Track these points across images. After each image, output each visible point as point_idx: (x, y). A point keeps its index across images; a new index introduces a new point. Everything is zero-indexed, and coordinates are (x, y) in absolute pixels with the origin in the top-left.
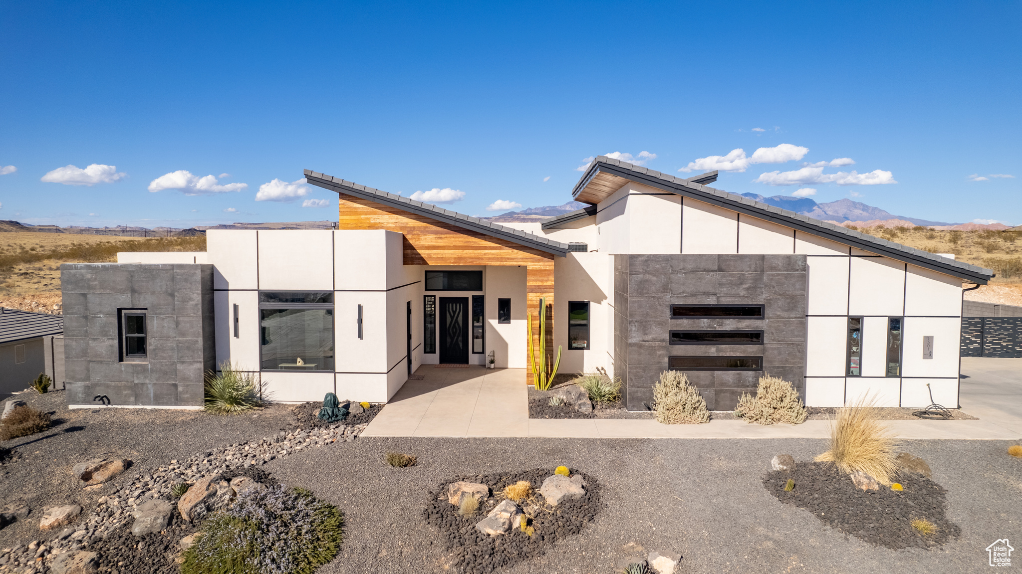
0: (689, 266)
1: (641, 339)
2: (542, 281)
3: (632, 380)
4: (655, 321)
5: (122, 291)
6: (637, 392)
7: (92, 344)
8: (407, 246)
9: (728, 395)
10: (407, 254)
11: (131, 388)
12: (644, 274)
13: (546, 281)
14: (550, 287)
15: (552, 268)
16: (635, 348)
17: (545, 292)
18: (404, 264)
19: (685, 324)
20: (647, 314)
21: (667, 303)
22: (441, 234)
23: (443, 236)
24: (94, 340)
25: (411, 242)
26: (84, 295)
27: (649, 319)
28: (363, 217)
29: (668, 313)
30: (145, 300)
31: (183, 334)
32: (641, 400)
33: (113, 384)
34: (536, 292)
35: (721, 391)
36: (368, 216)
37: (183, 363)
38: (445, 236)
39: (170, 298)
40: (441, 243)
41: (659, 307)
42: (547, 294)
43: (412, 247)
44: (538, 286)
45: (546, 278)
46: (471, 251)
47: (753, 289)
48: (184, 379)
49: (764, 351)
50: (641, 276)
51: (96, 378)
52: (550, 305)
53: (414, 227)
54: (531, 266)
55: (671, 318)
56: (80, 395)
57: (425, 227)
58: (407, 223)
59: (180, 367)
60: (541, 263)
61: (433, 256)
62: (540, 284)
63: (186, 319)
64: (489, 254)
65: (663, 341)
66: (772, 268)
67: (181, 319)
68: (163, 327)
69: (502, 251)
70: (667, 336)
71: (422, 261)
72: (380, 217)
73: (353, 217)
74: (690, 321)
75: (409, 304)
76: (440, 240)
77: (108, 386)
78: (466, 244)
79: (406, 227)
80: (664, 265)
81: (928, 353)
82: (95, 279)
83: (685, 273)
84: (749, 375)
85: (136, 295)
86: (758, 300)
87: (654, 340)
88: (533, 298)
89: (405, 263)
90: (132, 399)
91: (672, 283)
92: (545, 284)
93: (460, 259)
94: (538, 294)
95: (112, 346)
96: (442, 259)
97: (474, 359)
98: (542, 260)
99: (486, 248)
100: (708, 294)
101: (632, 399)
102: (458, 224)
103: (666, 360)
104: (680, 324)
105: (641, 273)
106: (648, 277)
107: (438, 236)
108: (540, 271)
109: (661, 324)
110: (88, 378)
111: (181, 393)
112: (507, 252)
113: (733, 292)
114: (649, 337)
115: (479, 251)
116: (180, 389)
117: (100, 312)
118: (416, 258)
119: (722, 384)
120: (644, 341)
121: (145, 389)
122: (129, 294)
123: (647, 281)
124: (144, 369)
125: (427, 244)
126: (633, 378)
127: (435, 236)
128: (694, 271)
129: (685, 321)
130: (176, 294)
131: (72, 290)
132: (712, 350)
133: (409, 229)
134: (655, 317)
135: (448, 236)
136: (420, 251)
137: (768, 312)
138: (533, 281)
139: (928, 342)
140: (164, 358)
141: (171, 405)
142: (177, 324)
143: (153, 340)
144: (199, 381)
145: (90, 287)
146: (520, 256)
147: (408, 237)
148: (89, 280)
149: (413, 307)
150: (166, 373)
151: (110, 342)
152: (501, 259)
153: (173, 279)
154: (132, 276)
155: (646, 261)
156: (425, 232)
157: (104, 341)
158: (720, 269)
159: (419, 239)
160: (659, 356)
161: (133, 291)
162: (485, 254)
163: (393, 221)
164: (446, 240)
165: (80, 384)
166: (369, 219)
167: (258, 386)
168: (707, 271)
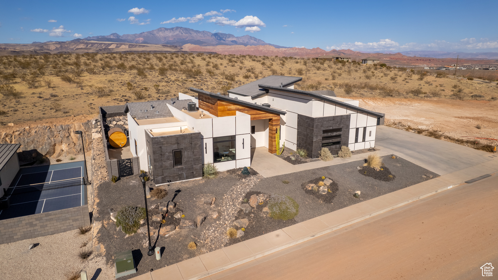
1: (316, 140)
5: (174, 144)
6: (315, 154)
7: (164, 163)
9: (333, 151)
11: (178, 176)
13: (278, 122)
15: (280, 118)
16: (315, 142)
17: (278, 126)
19: (326, 135)
21: (322, 130)
24: (165, 162)
26: (161, 147)
28: (225, 106)
29: (322, 132)
30: (182, 146)
31: (195, 156)
33: (172, 175)
35: (332, 151)
37: (195, 165)
39: (191, 144)
41: (320, 131)
47: (340, 124)
48: (196, 170)
49: (341, 139)
50: (316, 123)
51: (165, 174)
55: (323, 134)
56: (160, 181)
59: (194, 166)
62: (276, 123)
63: (196, 151)
64: (263, 116)
65: (321, 140)
66: (344, 118)
67: (194, 151)
68: (189, 154)
70: (322, 138)
72: (231, 106)
73: (222, 107)
77: (170, 176)
80: (322, 120)
81: (370, 135)
82: (165, 141)
83: (326, 122)
84: (338, 146)
85: (179, 145)
86: (341, 127)
87: (319, 140)
88: (274, 128)
90: (179, 179)
91: (323, 124)
94: (276, 127)
95: (171, 163)
99: (261, 114)
100: (330, 126)
101: (313, 156)
103: (322, 144)
106: (318, 123)
110: (163, 175)
111: (195, 174)
112: (267, 115)
113: (336, 125)
114: (318, 139)
116: (194, 173)
117: (166, 152)
119: (333, 149)
121: (183, 175)
122: (176, 145)
123: (318, 125)
124: (182, 169)
126: (314, 150)
128: (328, 121)
130: (192, 143)
131: (156, 146)
132: (331, 141)
134: (319, 134)
137: (343, 130)
138: (274, 123)
139: (370, 132)
140: (189, 164)
141: (192, 178)
142: (193, 152)
143: (185, 159)
144: (201, 170)
145: (163, 144)
146: (271, 116)
148: (162, 142)
150: (190, 169)
151: (170, 162)
152: (266, 117)
153: (191, 138)
154: (177, 139)
155: (318, 119)
157: (168, 162)
158: (333, 120)
160: (320, 144)
161: (178, 143)
162: (261, 116)
163: (235, 107)
164: (250, 112)
165: (160, 177)
166: (227, 107)
167: (214, 168)
168: (331, 120)
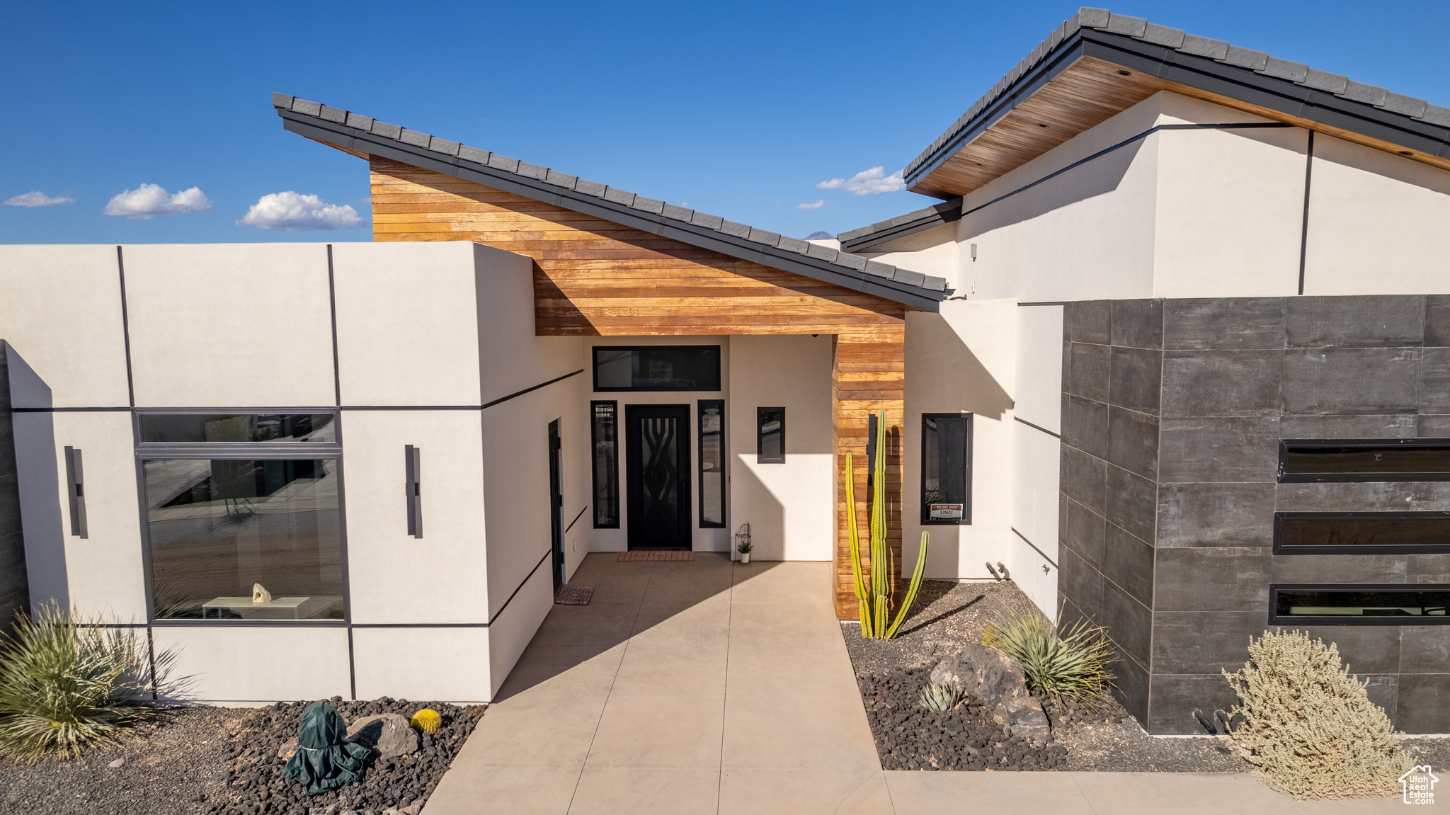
0: (1341, 332)
1: (1193, 538)
2: (876, 371)
3: (1163, 650)
4: (1234, 488)
6: (1177, 683)
8: (543, 289)
9: (1434, 690)
10: (545, 309)
12: (1207, 355)
13: (886, 371)
14: (893, 385)
15: (900, 338)
16: (1175, 564)
17: (883, 398)
18: (538, 333)
19: (1320, 496)
20: (1213, 469)
21: (1271, 438)
22: (627, 259)
23: (631, 263)
25: (555, 278)
27: (1217, 483)
28: (431, 216)
29: (1273, 463)
32: (1190, 706)
34: (861, 399)
35: (1417, 682)
36: (445, 216)
38: (638, 263)
40: (626, 280)
41: (1247, 450)
42: (886, 404)
43: (556, 293)
44: (866, 383)
45: (884, 365)
46: (700, 300)
50: (1197, 361)
52: (895, 429)
53: (560, 243)
54: (848, 334)
55: (1282, 480)
57: (588, 242)
58: (542, 233)
60: (873, 328)
61: (608, 314)
62: (870, 377)
64: (745, 307)
65: (1255, 542)
69: (776, 299)
70: (1266, 530)
71: (582, 325)
72: (474, 216)
73: (407, 218)
74: (1337, 487)
75: (554, 427)
76: (624, 275)
78: (688, 284)
79: (540, 242)
80: (1266, 327)
83: (1327, 351)
87: (1230, 540)
88: (853, 412)
89: (540, 330)
91: (1287, 378)
92: (882, 378)
93: (673, 319)
94: (865, 403)
96: (630, 320)
97: (703, 540)
98: (875, 321)
99: (736, 292)
101: (1162, 704)
102: (668, 233)
103: (1263, 595)
104: (1306, 497)
105: (1199, 353)
106: (1218, 363)
107: (619, 263)
108: (871, 347)
109: (1251, 496)
112: (788, 301)
114: (1218, 533)
115: (720, 300)
118: (567, 319)
119: (1421, 661)
120: (1201, 544)
123: (1215, 374)
125: (592, 284)
126: (1167, 645)
127: (611, 264)
128: (1355, 345)
129: (1322, 487)
132: (1396, 570)
133: (547, 248)
134: (1235, 477)
135: (643, 263)
136: (577, 302)
138: (853, 371)
146: (821, 312)
147: (547, 266)
149: (564, 433)
152: (775, 319)
156: (588, 253)
158: (1430, 338)
159: (572, 273)
160: (1244, 585)
162: (735, 308)
163: (507, 227)
164: (638, 273)
166: (447, 222)
167: (145, 664)
168: (1394, 342)
